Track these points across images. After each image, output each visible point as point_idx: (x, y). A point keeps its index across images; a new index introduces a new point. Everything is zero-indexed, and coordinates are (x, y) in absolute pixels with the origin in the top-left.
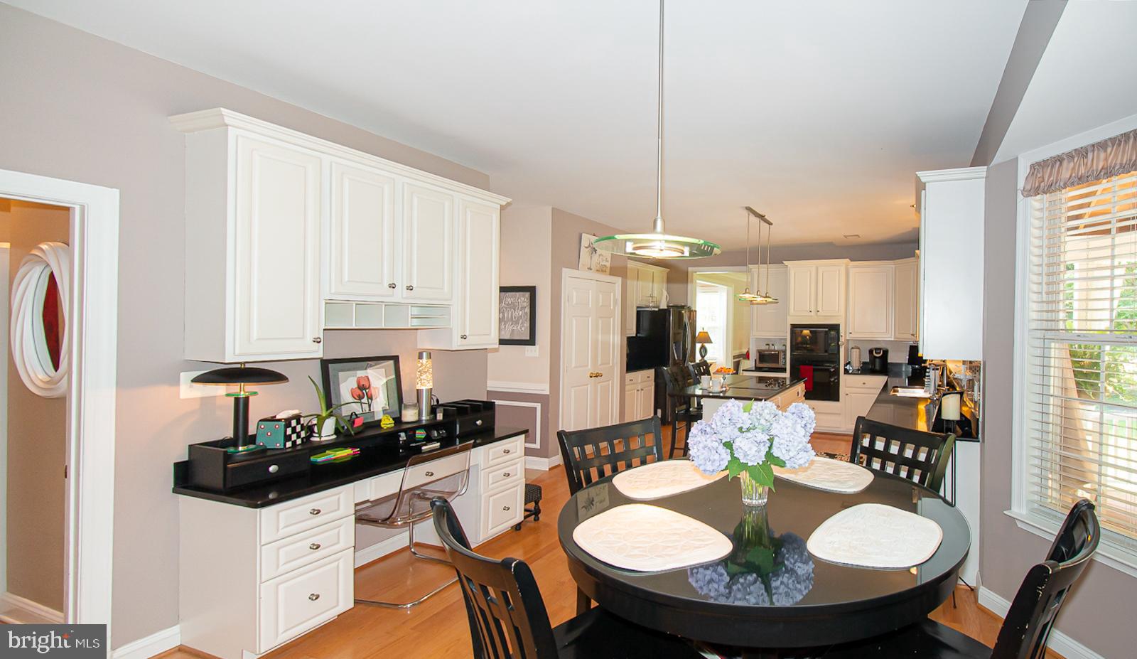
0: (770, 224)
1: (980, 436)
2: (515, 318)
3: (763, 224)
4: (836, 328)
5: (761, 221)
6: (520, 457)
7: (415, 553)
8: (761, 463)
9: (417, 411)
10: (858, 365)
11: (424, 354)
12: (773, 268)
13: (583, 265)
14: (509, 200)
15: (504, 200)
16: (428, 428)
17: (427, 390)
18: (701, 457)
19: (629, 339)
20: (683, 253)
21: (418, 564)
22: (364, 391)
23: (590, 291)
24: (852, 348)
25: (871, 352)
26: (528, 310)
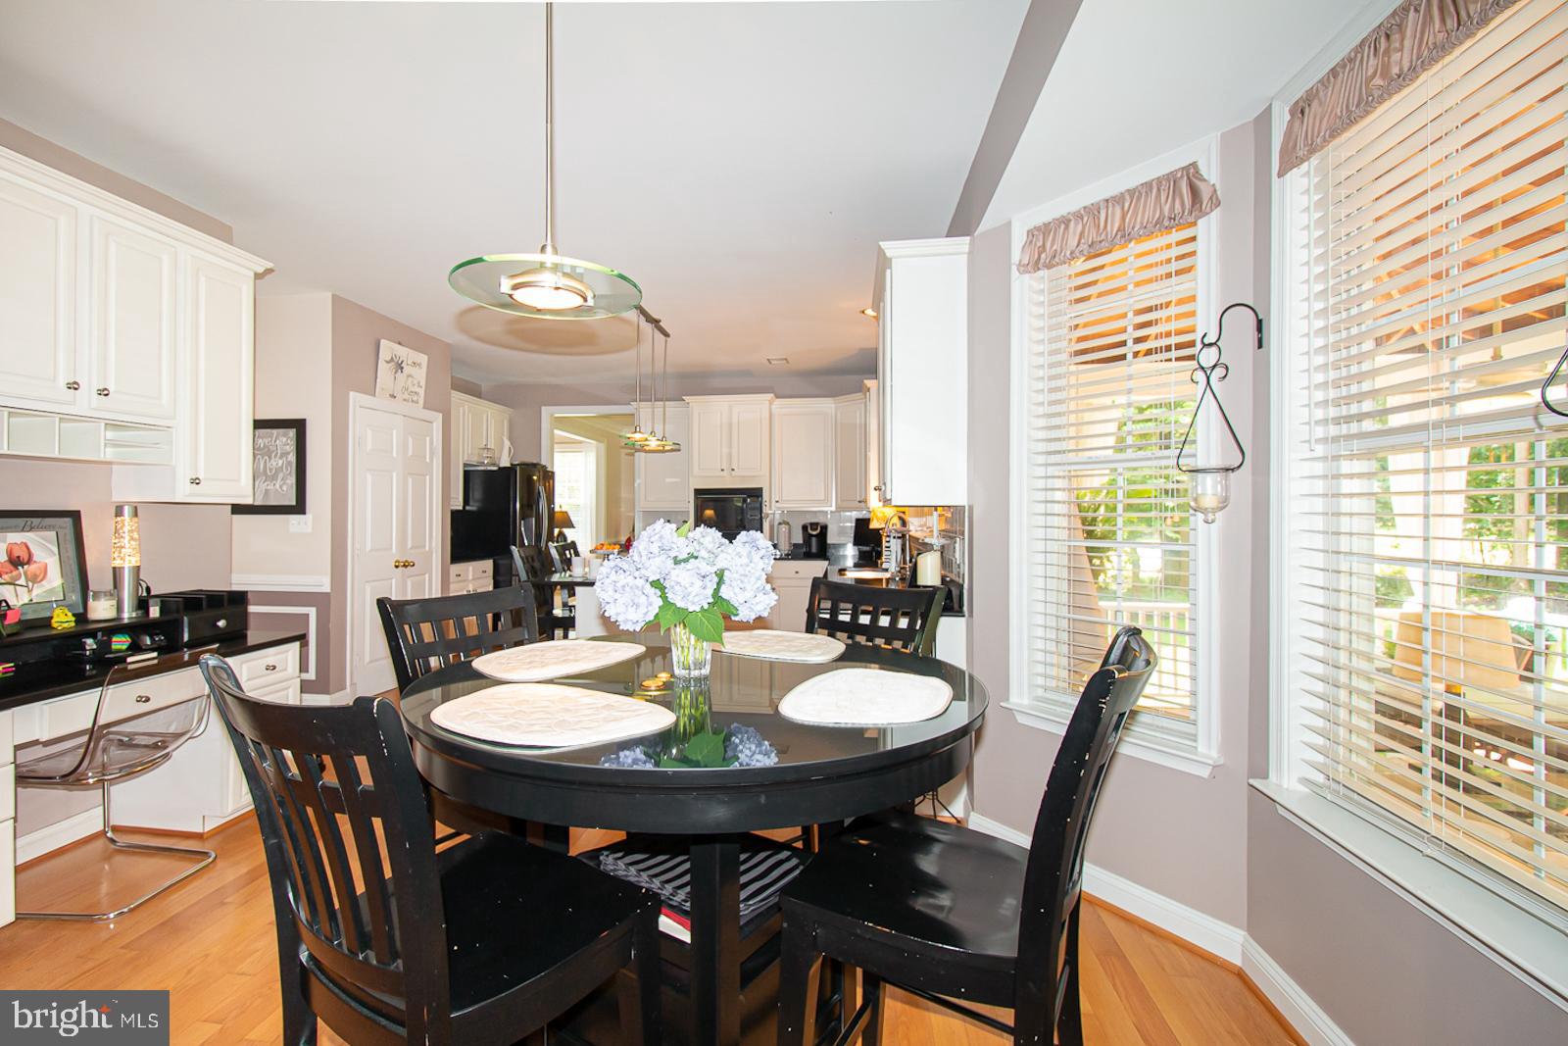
0: (666, 335)
1: (965, 608)
2: (271, 470)
3: (658, 335)
4: (756, 493)
5: (655, 330)
6: (293, 678)
7: (112, 841)
8: (706, 607)
9: (114, 602)
10: (787, 548)
11: (126, 508)
12: (671, 407)
13: (382, 390)
14: (270, 265)
15: (261, 265)
16: (133, 629)
17: (131, 570)
18: (621, 601)
19: (454, 513)
20: (585, 300)
21: (119, 859)
22: (20, 569)
23: (394, 432)
24: (780, 524)
25: (805, 528)
26: (292, 458)
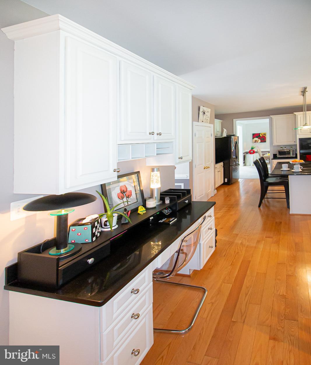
9: (153, 201)
11: (155, 169)
13: (200, 120)
15: (194, 87)
17: (157, 188)
22: (124, 194)
23: (203, 131)
